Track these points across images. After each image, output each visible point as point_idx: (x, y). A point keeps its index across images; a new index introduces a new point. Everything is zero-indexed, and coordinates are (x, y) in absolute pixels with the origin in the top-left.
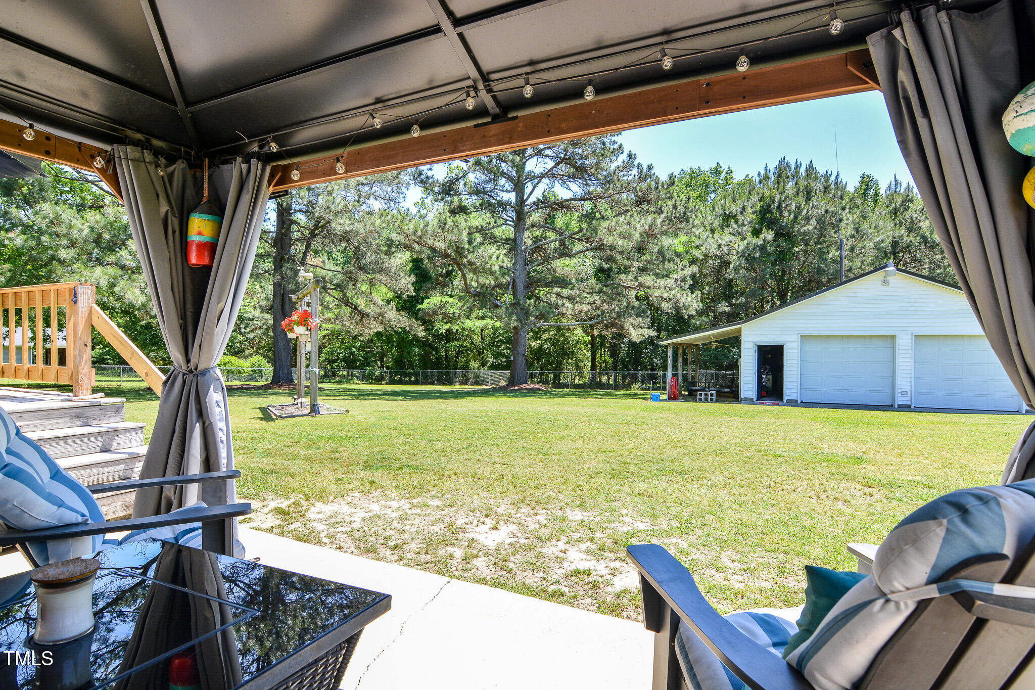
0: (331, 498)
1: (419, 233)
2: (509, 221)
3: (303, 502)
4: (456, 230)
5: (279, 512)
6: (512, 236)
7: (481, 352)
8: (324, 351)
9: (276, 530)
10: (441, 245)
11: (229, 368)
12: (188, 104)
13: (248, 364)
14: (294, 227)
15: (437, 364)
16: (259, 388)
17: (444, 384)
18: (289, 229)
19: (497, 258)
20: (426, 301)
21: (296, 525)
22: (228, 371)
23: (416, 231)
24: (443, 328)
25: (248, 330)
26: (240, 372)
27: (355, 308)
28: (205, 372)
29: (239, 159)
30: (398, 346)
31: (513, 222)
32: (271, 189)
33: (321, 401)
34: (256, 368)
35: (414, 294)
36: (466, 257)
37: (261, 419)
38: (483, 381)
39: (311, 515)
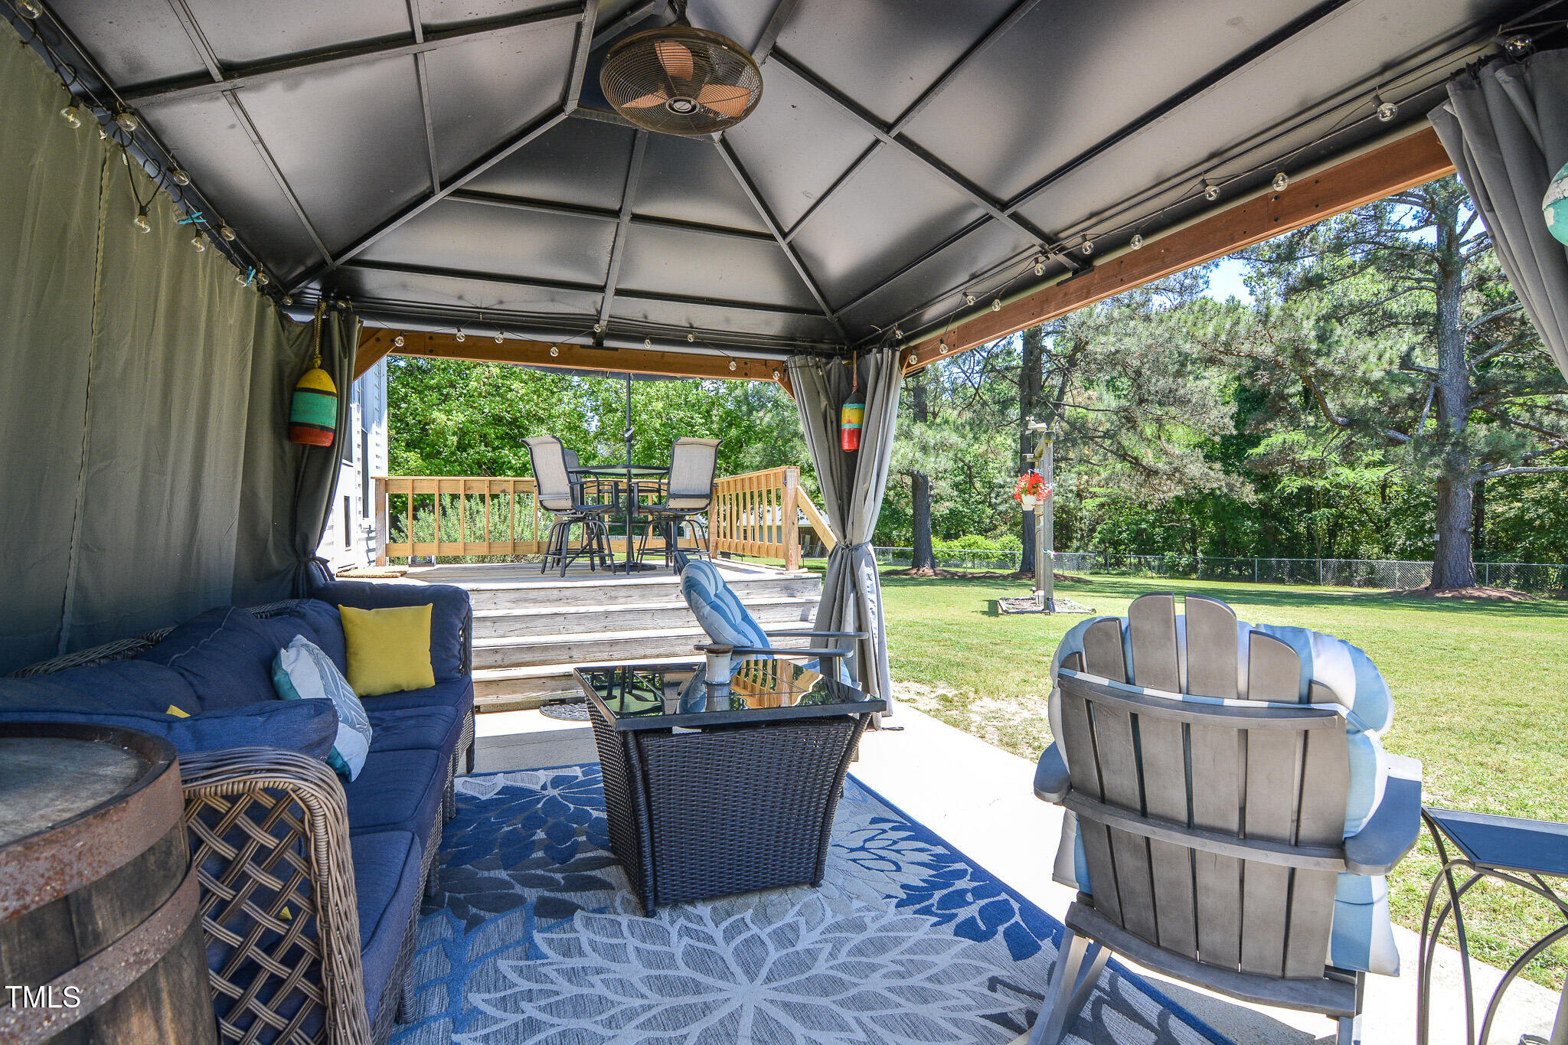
0: (1004, 695)
1: (1223, 338)
2: (1428, 280)
3: (971, 695)
4: (1289, 323)
5: (945, 699)
6: (1434, 309)
7: (1381, 526)
8: (1099, 528)
9: (932, 713)
10: (1266, 350)
11: (975, 551)
12: (833, 312)
13: (998, 545)
14: (1044, 358)
15: (1292, 548)
16: (1005, 578)
17: (1303, 582)
18: (1039, 359)
19: (1380, 358)
20: (1264, 442)
21: (954, 712)
22: (974, 554)
23: (1217, 336)
24: (1292, 484)
25: (1000, 499)
26: (988, 557)
27: (1136, 462)
28: (857, 548)
29: (874, 350)
30: (1216, 517)
31: (1433, 281)
32: (904, 371)
33: (1057, 595)
34: (1007, 551)
35: (1235, 433)
36: (1313, 364)
37: (984, 613)
38: (1382, 580)
39: (975, 707)
